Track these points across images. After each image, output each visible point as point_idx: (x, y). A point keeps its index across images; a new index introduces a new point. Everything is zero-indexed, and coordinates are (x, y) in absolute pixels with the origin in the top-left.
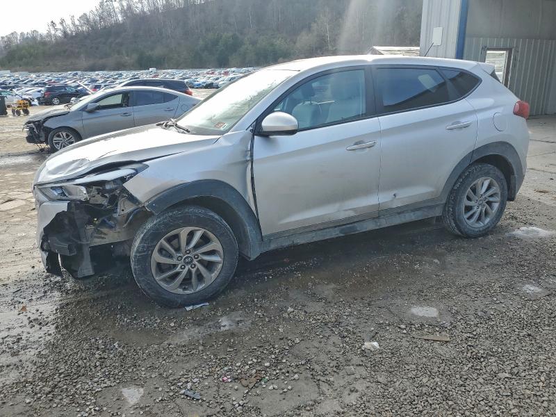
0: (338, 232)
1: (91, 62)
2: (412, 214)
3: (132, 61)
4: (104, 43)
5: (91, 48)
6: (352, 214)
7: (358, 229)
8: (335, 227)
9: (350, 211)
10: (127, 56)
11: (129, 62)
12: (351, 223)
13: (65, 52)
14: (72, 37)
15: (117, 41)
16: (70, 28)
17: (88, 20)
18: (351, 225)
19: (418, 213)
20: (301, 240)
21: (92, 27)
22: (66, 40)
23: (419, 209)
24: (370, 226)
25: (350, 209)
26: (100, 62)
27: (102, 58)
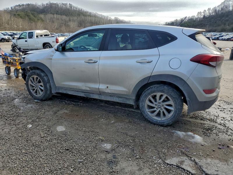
0: (83, 95)
1: (210, 28)
2: (117, 98)
3: (230, 28)
4: (220, 20)
5: (213, 22)
6: (88, 89)
7: (91, 96)
8: (82, 92)
9: (88, 88)
10: (228, 26)
11: (228, 28)
12: (89, 93)
13: (201, 24)
14: (207, 18)
15: (225, 19)
16: (207, 14)
17: (216, 10)
18: (89, 94)
19: (120, 99)
20: (70, 93)
21: (216, 13)
22: (203, 19)
23: (121, 97)
24: (96, 97)
25: (88, 87)
26: (214, 28)
27: (216, 27)
